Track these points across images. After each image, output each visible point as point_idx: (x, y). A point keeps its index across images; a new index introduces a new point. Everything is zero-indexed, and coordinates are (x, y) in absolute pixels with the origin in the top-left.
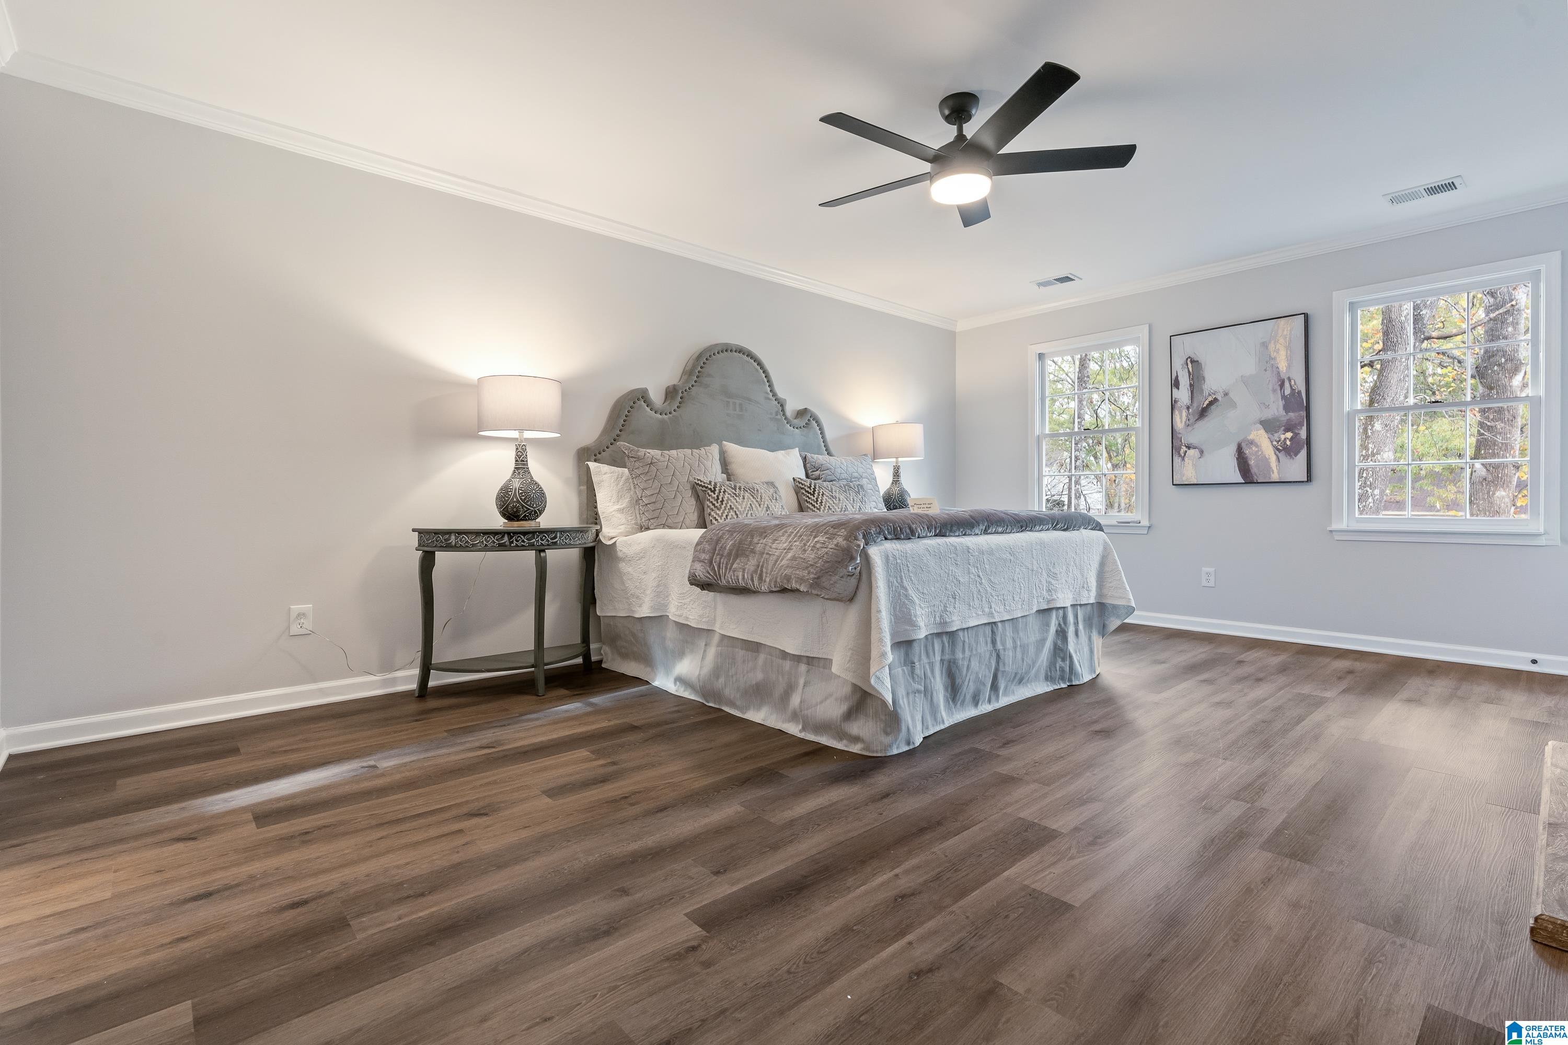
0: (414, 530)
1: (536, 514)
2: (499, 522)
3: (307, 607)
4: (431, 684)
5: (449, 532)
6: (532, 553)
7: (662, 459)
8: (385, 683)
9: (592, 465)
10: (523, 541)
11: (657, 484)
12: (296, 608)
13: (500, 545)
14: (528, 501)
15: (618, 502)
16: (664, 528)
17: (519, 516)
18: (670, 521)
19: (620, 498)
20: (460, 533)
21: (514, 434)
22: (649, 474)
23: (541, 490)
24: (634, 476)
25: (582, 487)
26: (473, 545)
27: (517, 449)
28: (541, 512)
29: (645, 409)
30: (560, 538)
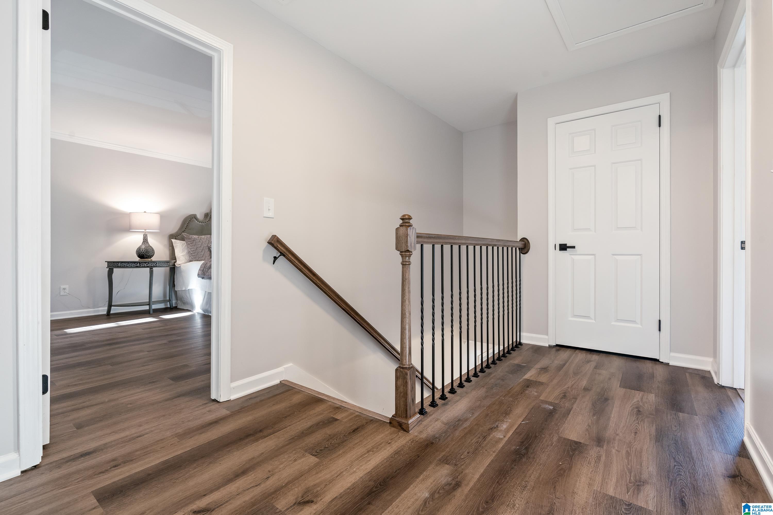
0: (106, 262)
1: (150, 257)
2: (137, 259)
3: (66, 286)
4: (111, 312)
5: (118, 262)
6: (148, 269)
7: (198, 239)
8: (94, 311)
9: (173, 240)
10: (145, 265)
11: (195, 247)
12: (63, 287)
13: (136, 266)
14: (147, 252)
15: (182, 253)
16: (197, 261)
17: (144, 257)
18: (199, 259)
19: (183, 251)
20: (122, 262)
21: (144, 231)
22: (193, 244)
23: (152, 249)
24: (188, 244)
25: (170, 248)
26: (127, 266)
27: (144, 235)
28: (152, 256)
29: (195, 221)
30: (158, 264)
